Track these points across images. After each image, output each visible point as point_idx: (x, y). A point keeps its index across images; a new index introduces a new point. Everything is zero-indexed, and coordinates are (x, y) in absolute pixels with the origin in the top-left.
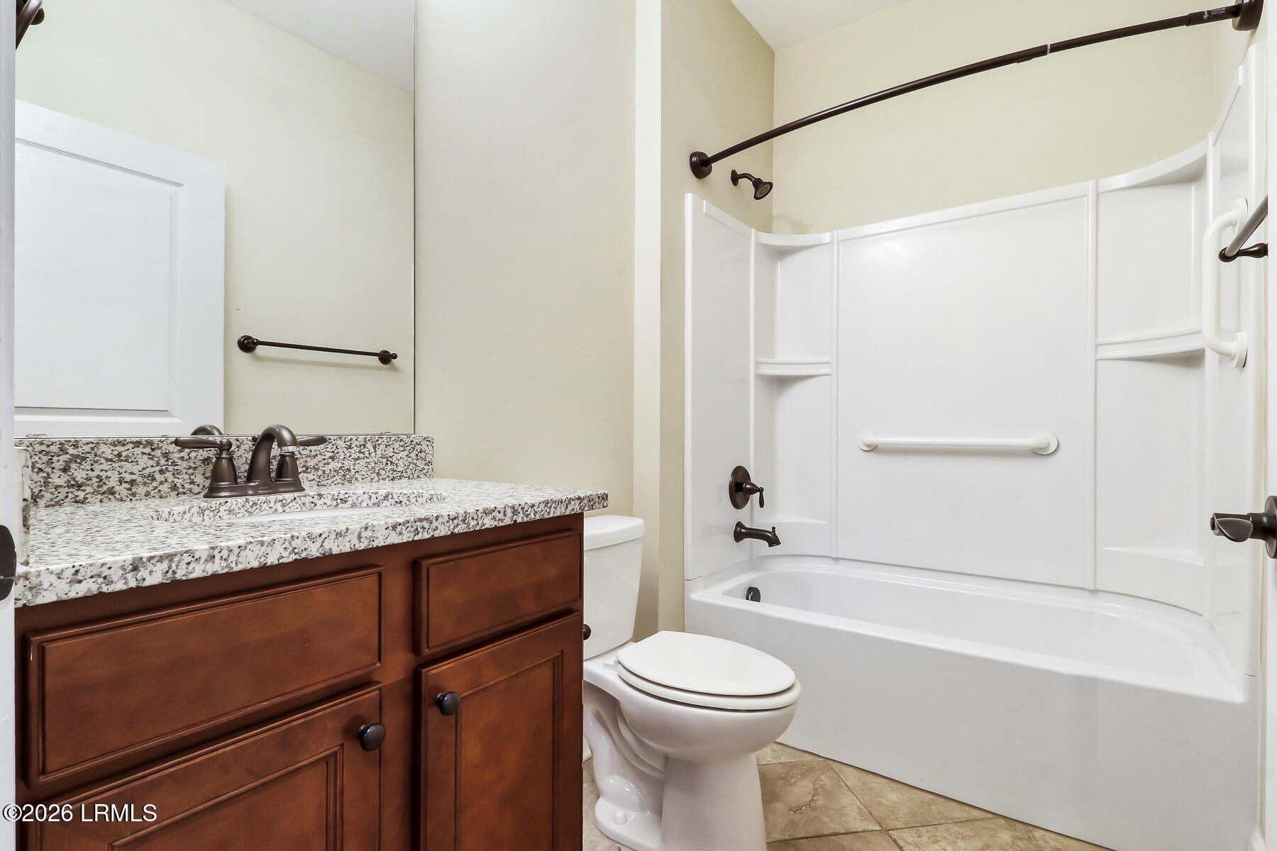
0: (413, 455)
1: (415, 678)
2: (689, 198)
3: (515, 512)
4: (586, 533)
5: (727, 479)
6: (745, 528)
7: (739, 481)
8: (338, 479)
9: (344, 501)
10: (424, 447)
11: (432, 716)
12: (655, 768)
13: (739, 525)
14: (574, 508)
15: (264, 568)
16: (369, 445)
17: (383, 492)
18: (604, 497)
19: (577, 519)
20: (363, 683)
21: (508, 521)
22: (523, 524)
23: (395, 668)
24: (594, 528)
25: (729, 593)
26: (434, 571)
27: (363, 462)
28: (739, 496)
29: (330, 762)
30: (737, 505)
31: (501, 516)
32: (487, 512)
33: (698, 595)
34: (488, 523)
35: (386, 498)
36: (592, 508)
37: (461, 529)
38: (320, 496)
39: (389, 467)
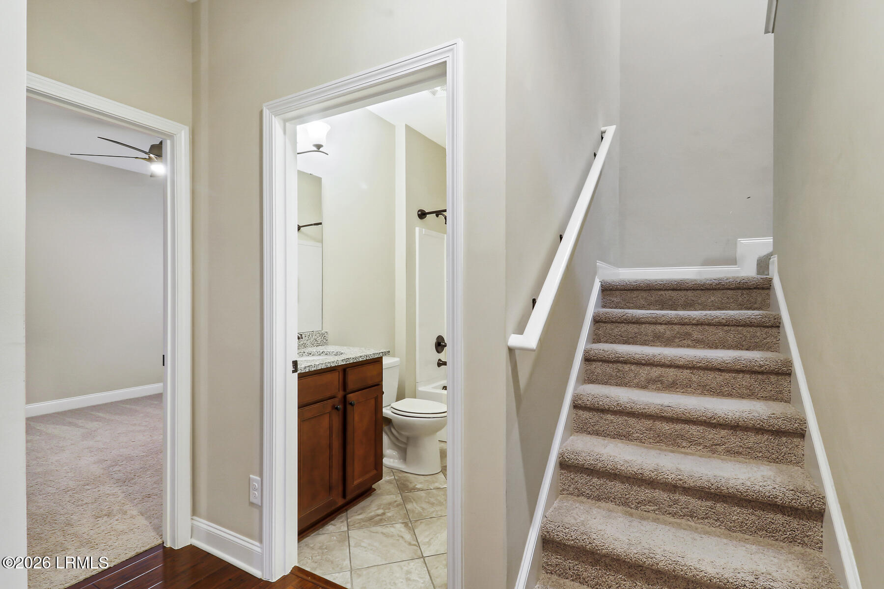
0: (322, 338)
1: (345, 397)
2: (417, 229)
3: (367, 357)
4: (384, 363)
5: (434, 341)
6: (442, 361)
7: (440, 341)
8: (303, 347)
9: (310, 354)
10: (325, 335)
11: (349, 407)
12: (403, 442)
13: (440, 360)
14: (381, 355)
15: (321, 369)
16: (311, 336)
17: (322, 351)
18: (389, 352)
19: (381, 358)
20: (334, 397)
21: (365, 359)
22: (369, 360)
23: (340, 394)
24: (386, 361)
25: (435, 388)
26: (349, 371)
27: (309, 341)
28: (440, 348)
29: (330, 413)
30: (438, 352)
31: (363, 358)
32: (361, 357)
33: (421, 388)
34: (361, 360)
35: (322, 353)
36: (385, 355)
37: (355, 361)
38: (304, 352)
39: (316, 342)
